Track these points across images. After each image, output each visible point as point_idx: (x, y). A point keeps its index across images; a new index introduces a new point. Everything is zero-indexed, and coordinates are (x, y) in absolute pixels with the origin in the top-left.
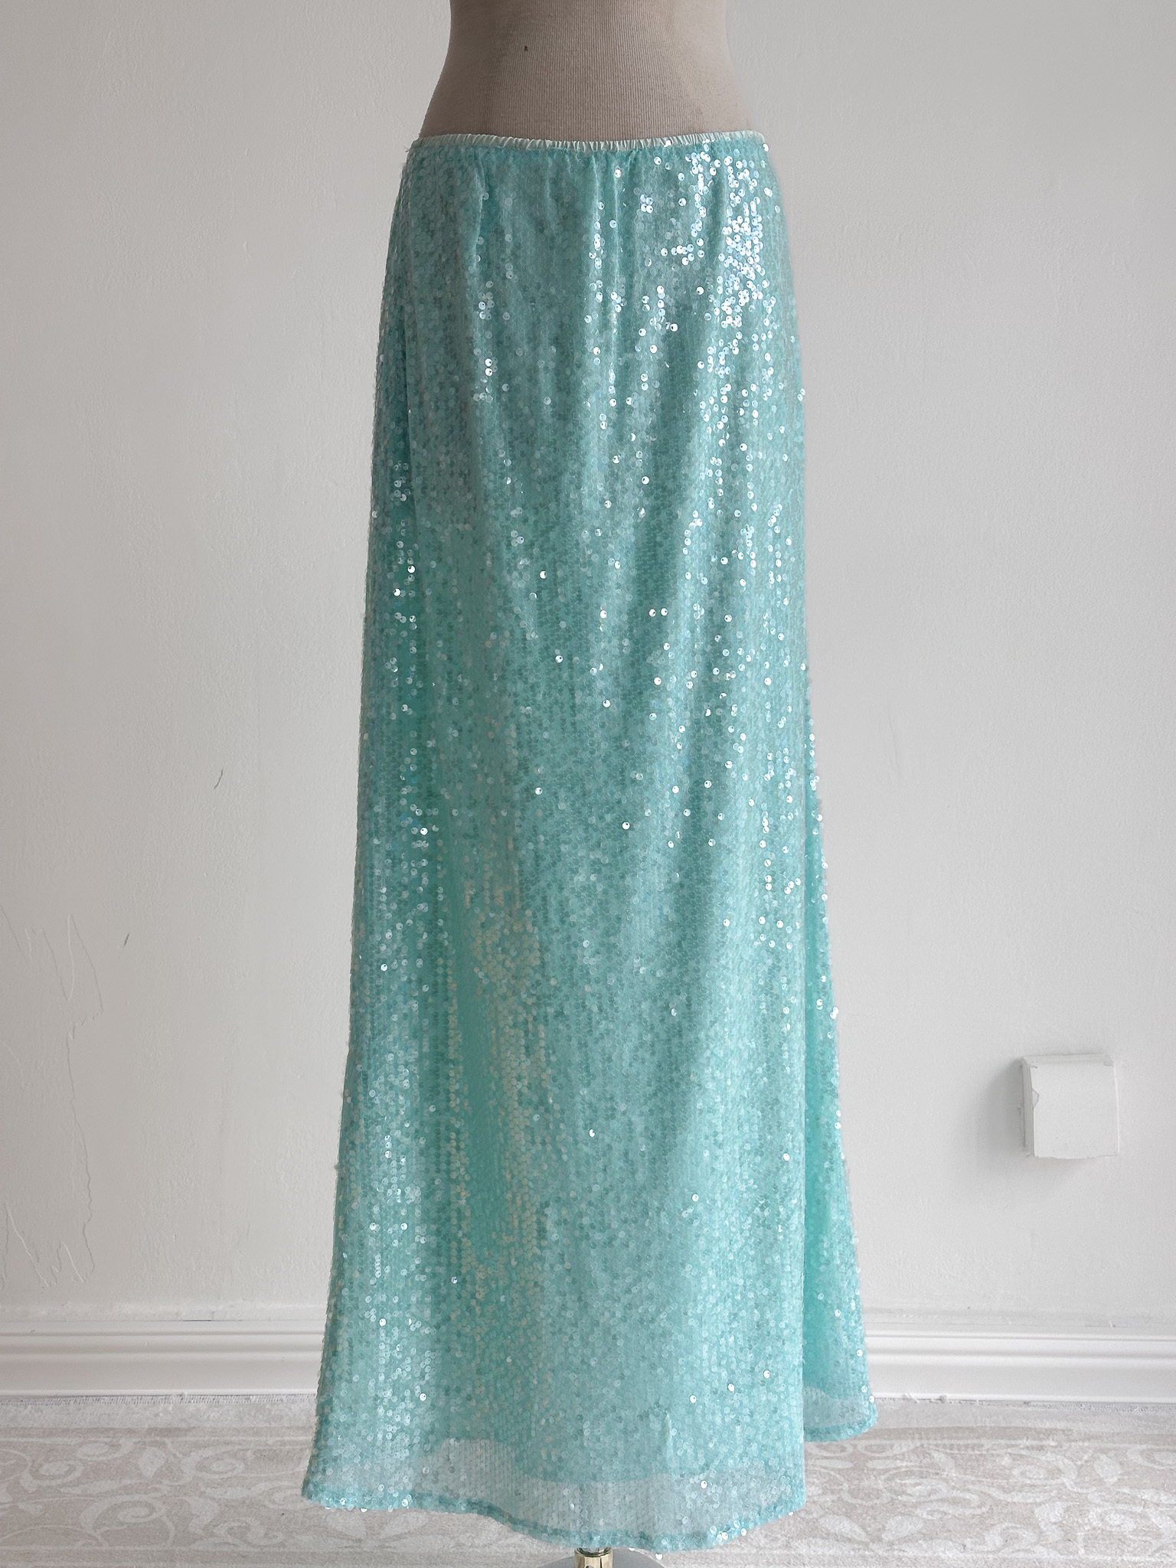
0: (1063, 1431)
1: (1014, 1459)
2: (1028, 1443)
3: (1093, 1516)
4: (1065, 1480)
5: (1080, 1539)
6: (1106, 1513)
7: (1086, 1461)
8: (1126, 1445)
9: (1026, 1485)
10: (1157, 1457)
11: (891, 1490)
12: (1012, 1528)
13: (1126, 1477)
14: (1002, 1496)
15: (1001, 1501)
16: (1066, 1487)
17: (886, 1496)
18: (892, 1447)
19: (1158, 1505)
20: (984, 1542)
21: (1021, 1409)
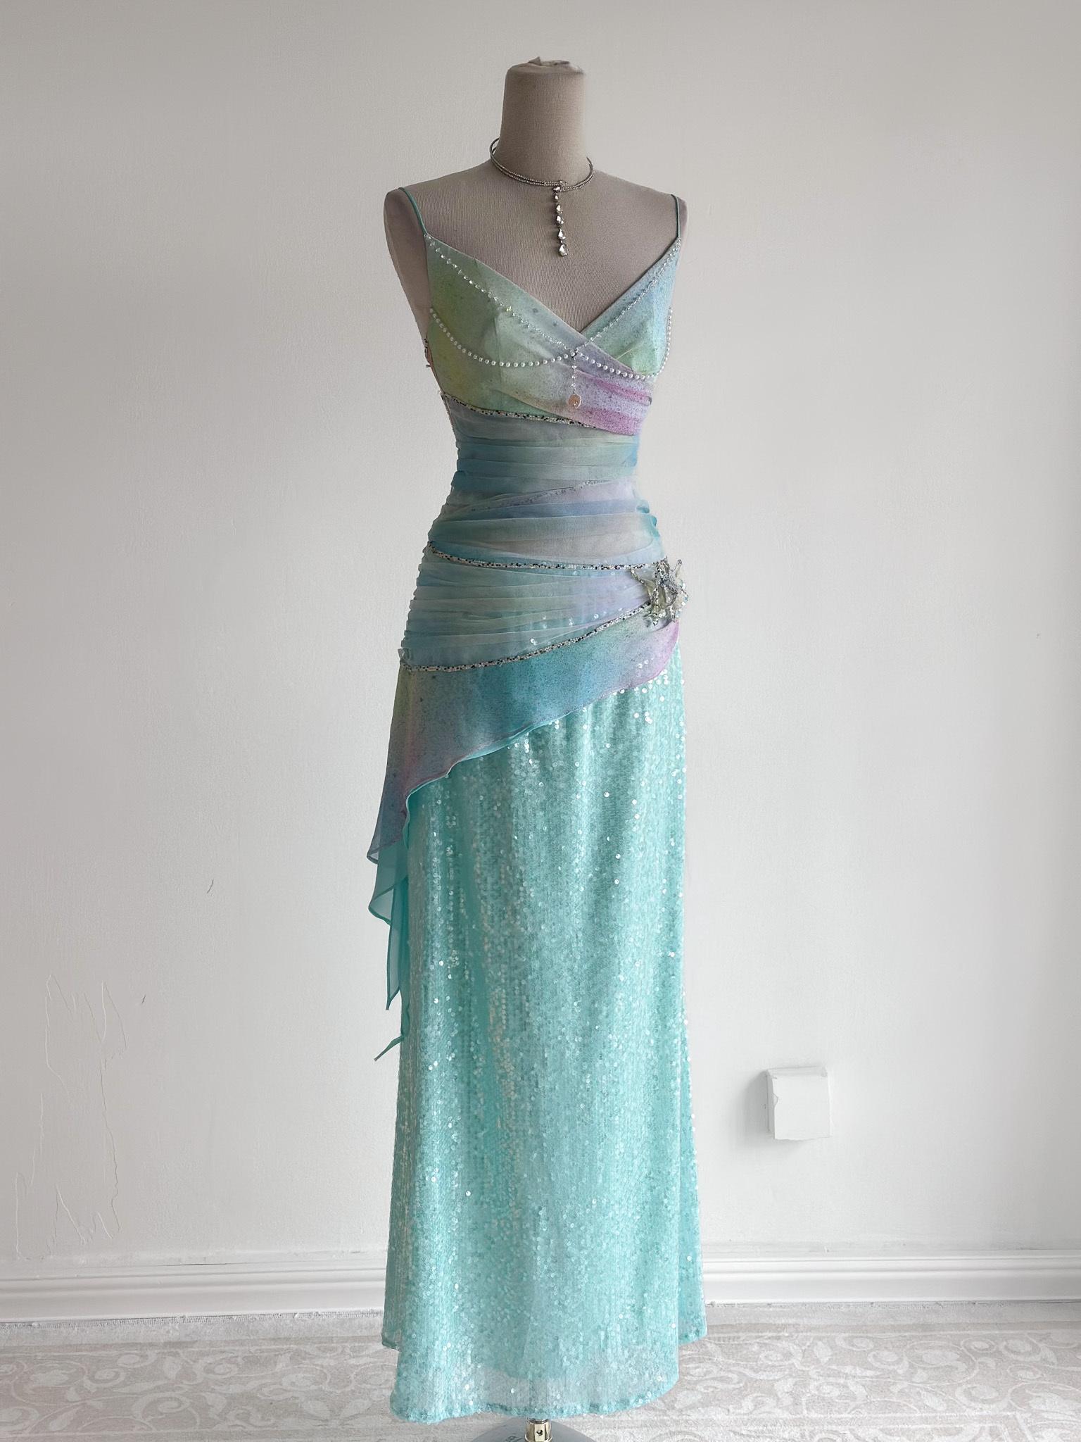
0: (794, 1325)
1: (761, 1347)
2: (770, 1334)
3: (811, 1387)
4: (794, 1361)
5: (804, 1403)
6: (821, 1385)
7: (809, 1346)
8: (834, 1334)
9: (768, 1366)
10: (855, 1341)
12: (760, 1396)
13: (835, 1357)
14: (752, 1375)
15: (752, 1378)
16: (795, 1367)
19: (854, 1377)
20: (741, 1406)
21: (766, 1309)
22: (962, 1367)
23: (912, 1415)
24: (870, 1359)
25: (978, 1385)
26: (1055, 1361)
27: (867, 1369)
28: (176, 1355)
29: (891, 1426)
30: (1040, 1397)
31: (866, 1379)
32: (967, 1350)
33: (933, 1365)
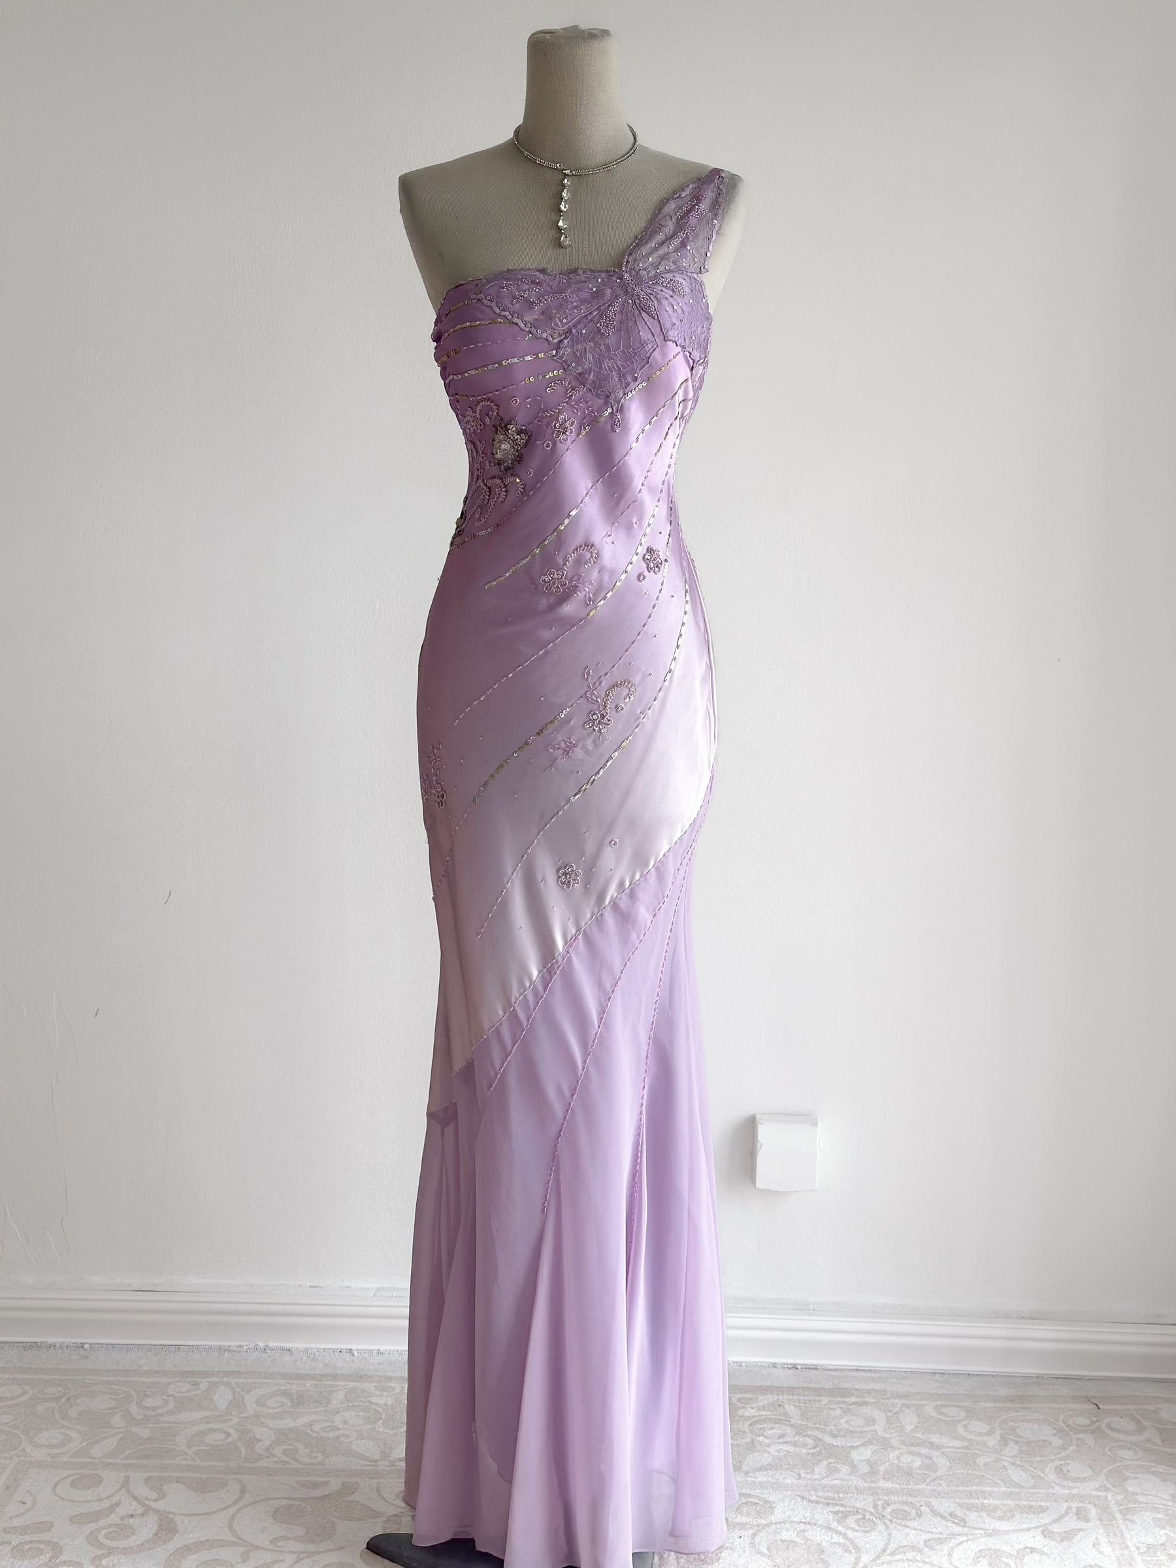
0: (881, 1391)
1: (843, 1412)
2: (853, 1399)
3: (891, 1455)
4: (876, 1427)
5: (881, 1473)
6: (901, 1454)
7: (894, 1414)
8: (925, 1402)
9: (849, 1431)
10: (946, 1410)
11: (752, 1432)
12: (834, 1463)
13: (921, 1425)
14: (830, 1440)
15: (828, 1445)
16: (876, 1433)
17: (748, 1440)
18: (757, 1399)
19: (938, 1447)
20: (813, 1472)
21: (854, 1374)
22: (1057, 1442)
23: (996, 1490)
24: (960, 1429)
25: (1071, 1462)
26: (1159, 1442)
27: (955, 1438)
28: (227, 1384)
29: (972, 1501)
30: (1137, 1478)
31: (952, 1449)
32: (1066, 1425)
33: (1026, 1439)
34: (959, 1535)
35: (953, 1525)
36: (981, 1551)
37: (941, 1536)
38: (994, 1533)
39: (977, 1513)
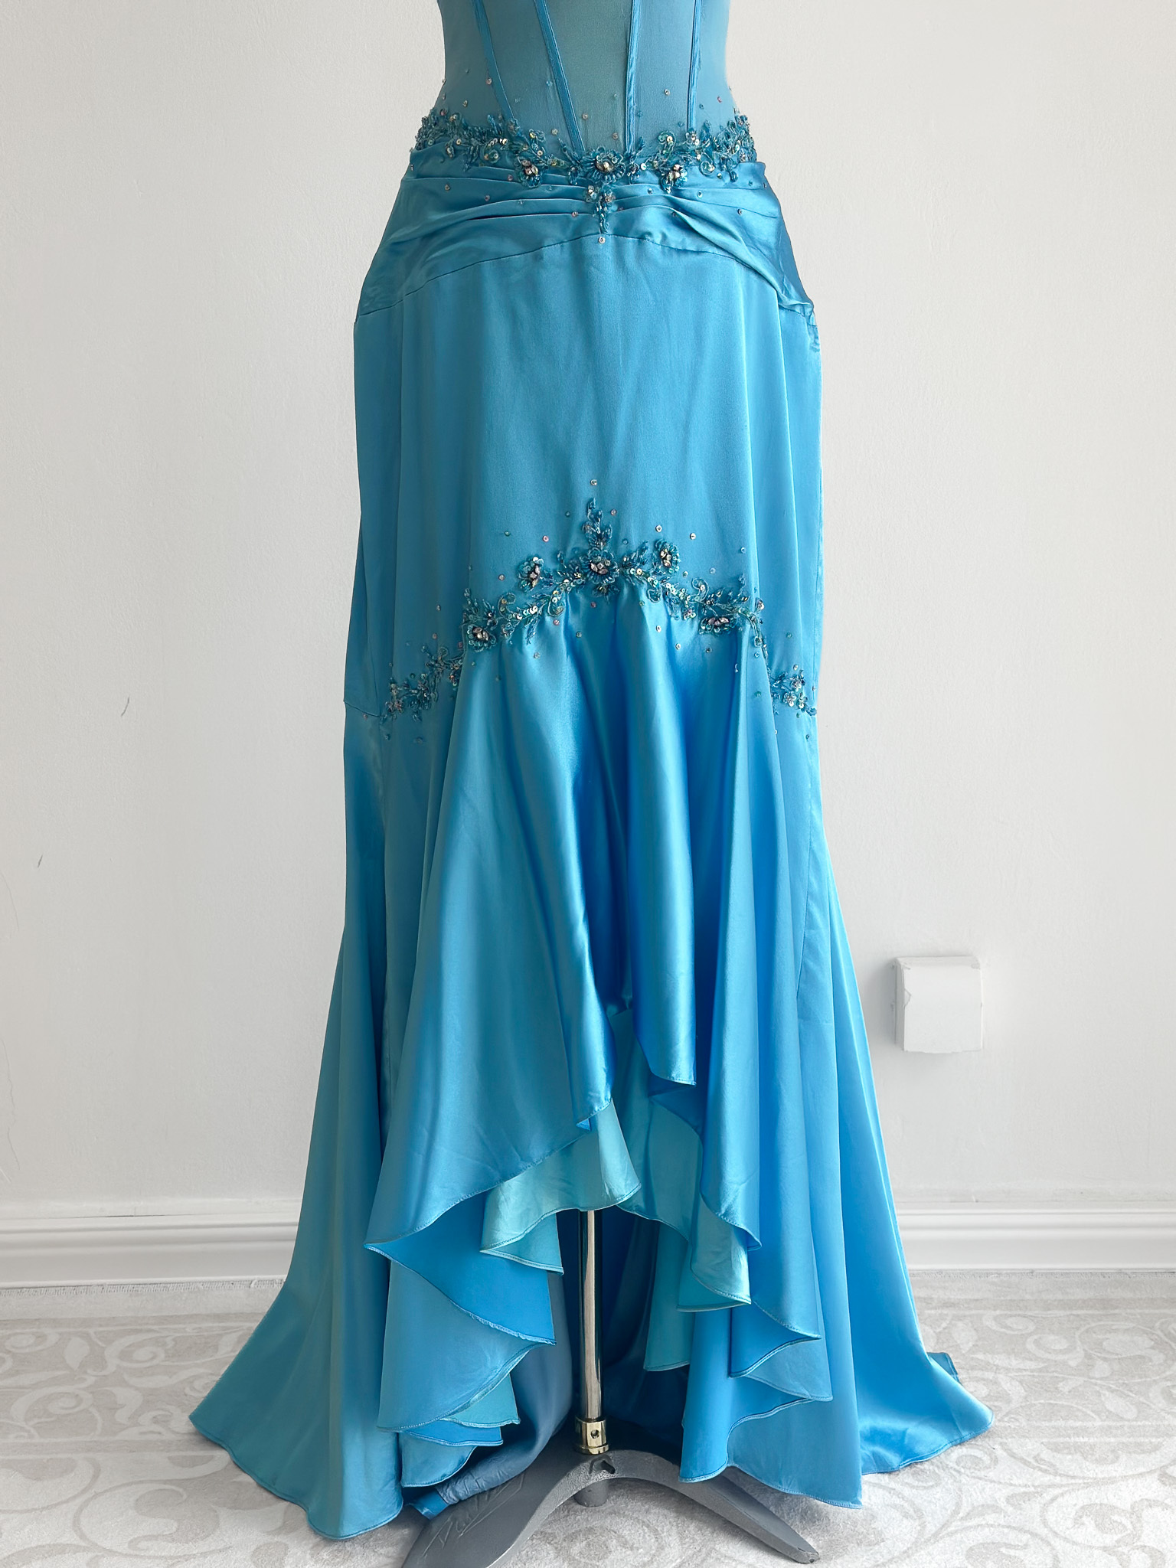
0: (925, 1299)
7: (944, 1329)
8: (981, 1312)
10: (1009, 1322)
13: (980, 1343)
22: (1158, 1357)
23: (1089, 1424)
24: (1030, 1346)
27: (1026, 1358)
29: (1061, 1440)
31: (1025, 1373)
32: (1165, 1335)
33: (1117, 1354)
34: (1049, 1486)
35: (1040, 1473)
36: (1082, 1508)
37: (1026, 1490)
38: (1098, 1482)
39: (1070, 1456)
